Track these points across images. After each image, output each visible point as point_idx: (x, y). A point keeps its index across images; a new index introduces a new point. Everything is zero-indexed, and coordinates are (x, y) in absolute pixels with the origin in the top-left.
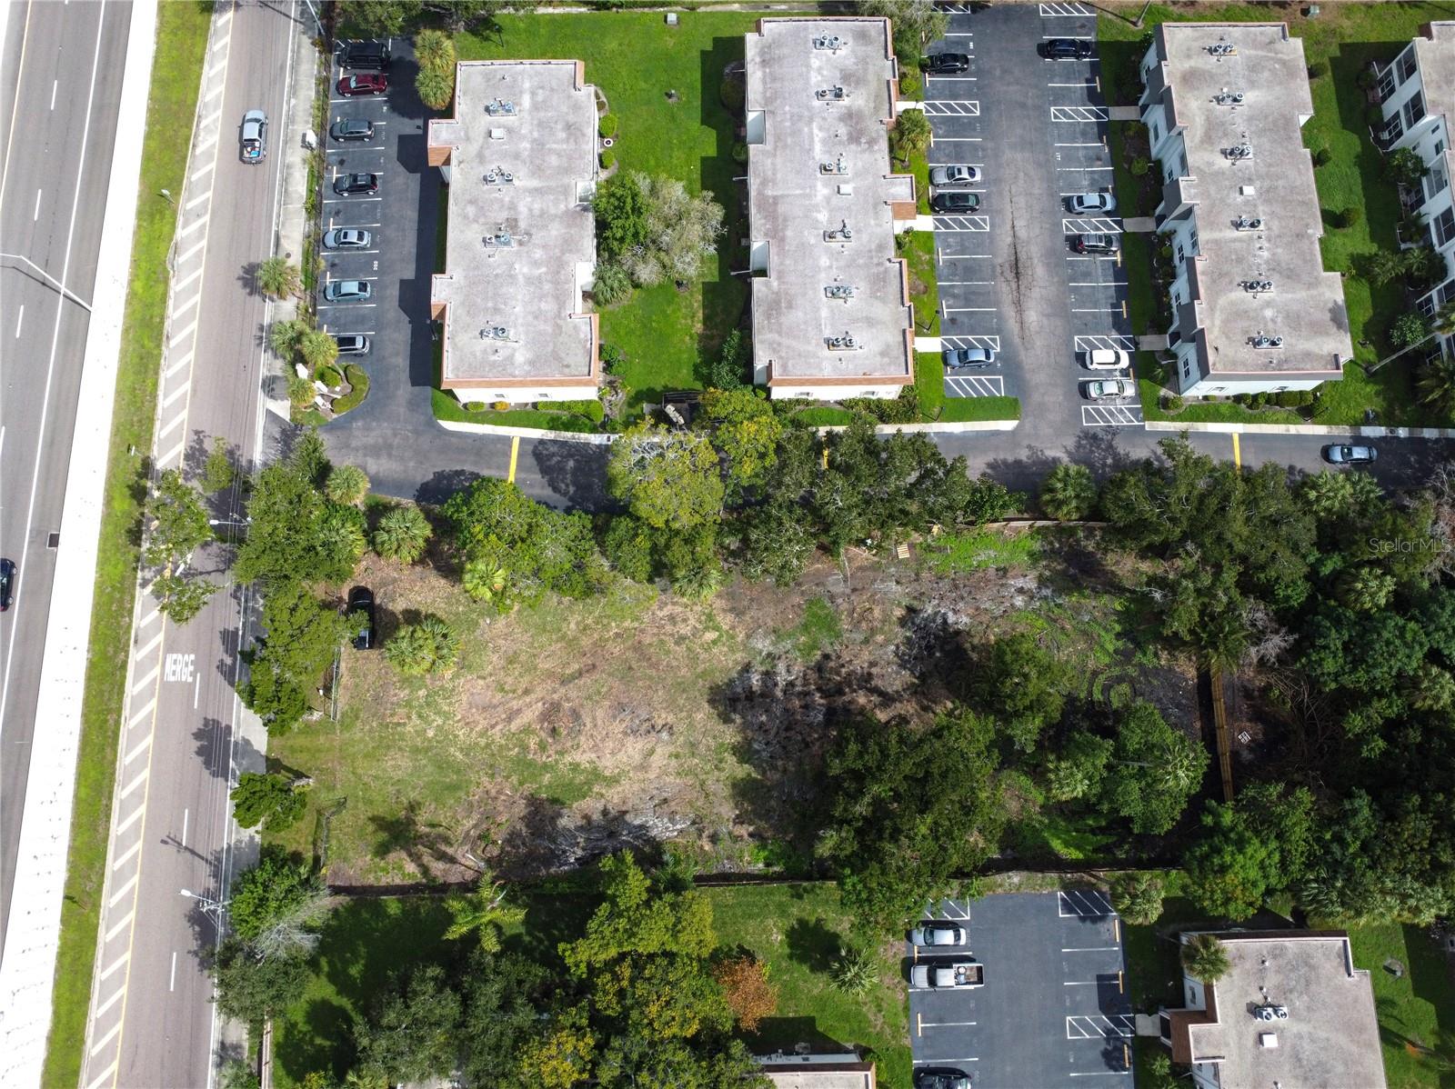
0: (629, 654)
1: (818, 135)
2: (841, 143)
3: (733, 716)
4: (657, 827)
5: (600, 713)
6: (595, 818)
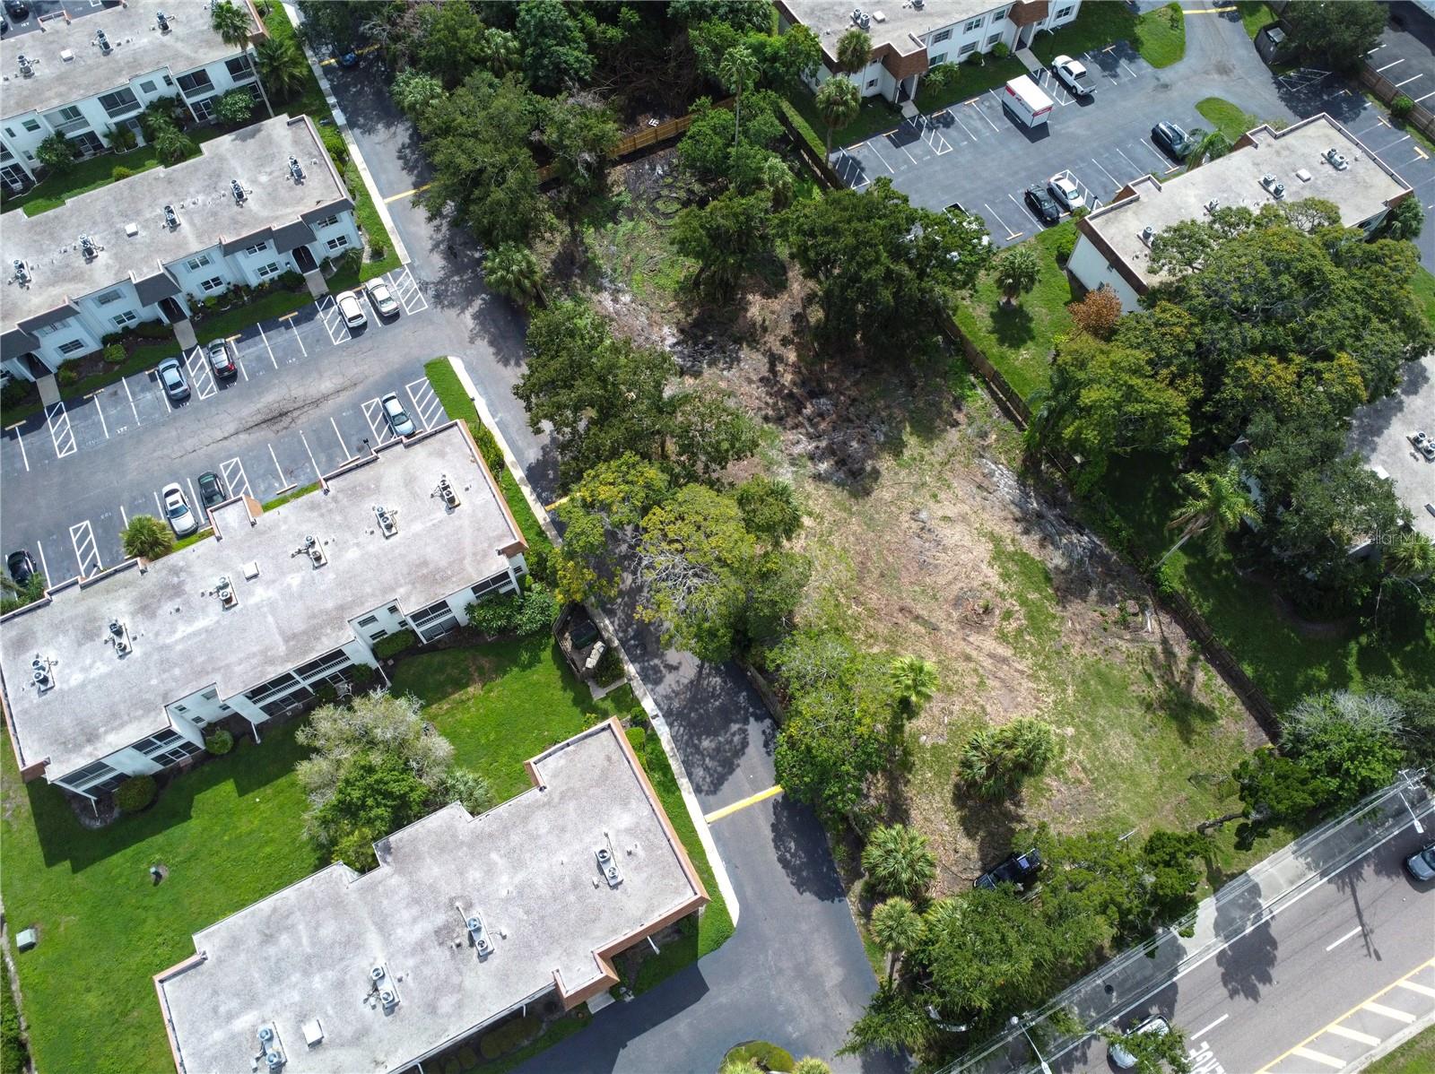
0: (869, 582)
1: (183, 630)
2: (187, 603)
3: (868, 468)
4: (1006, 483)
5: (941, 581)
6: (1037, 537)
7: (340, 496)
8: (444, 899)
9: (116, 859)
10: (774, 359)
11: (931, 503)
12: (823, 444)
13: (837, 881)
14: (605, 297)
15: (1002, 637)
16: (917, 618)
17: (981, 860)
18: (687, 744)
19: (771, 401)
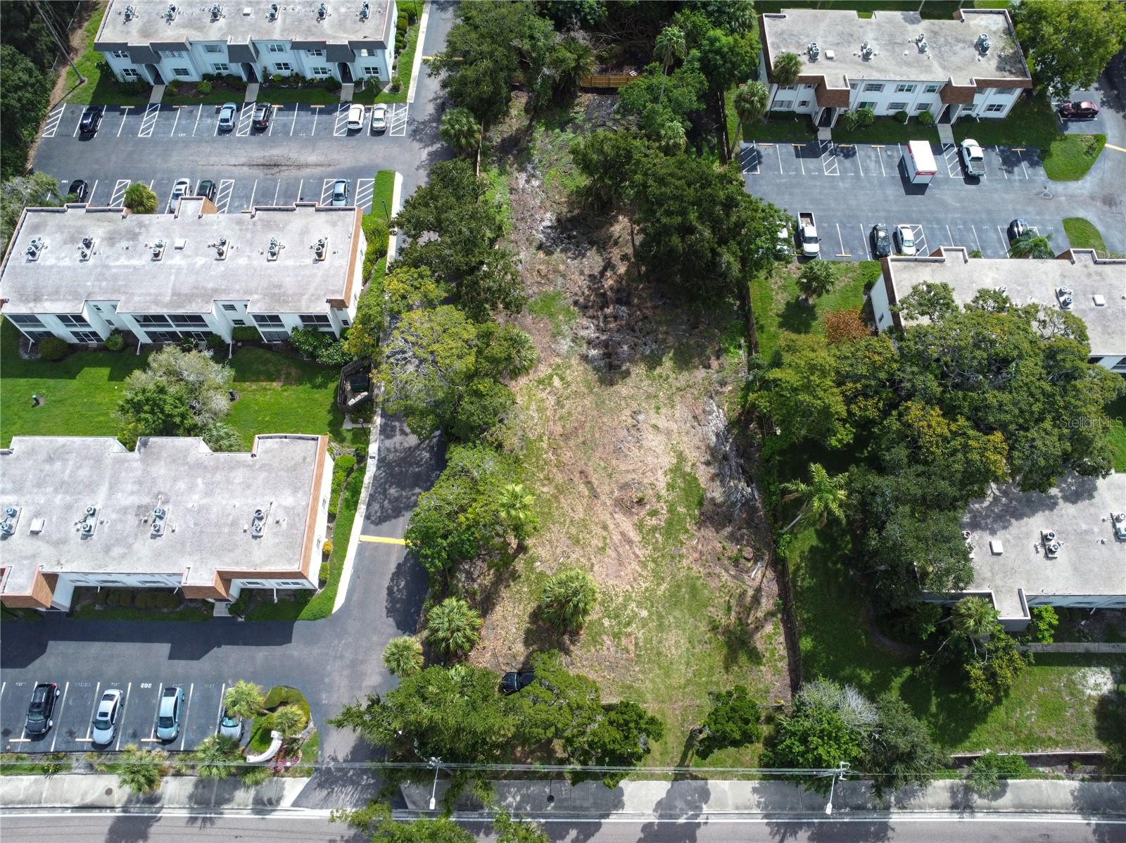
0: (572, 443)
1: (123, 261)
2: (135, 247)
3: (624, 368)
4: (717, 420)
5: (623, 467)
6: (713, 471)
7: (259, 223)
8: (155, 491)
9: (23, 381)
10: (608, 265)
11: (652, 412)
12: (604, 338)
13: (415, 622)
14: (522, 177)
15: (640, 526)
16: (588, 483)
17: (523, 664)
19: (587, 292)
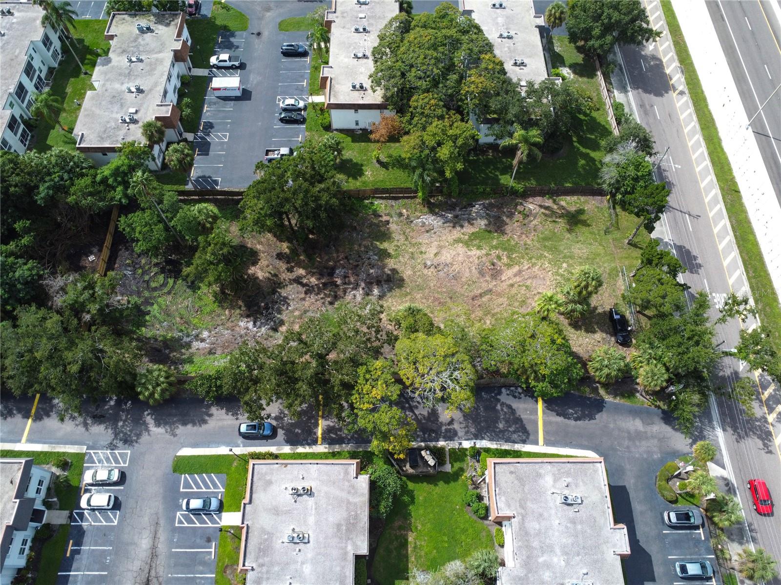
0: (451, 306)
3: (389, 272)
4: (431, 220)
5: (467, 274)
6: (466, 224)
10: (298, 281)
11: (424, 256)
13: (596, 400)
15: (509, 266)
16: (481, 295)
18: (497, 435)
19: (322, 296)
